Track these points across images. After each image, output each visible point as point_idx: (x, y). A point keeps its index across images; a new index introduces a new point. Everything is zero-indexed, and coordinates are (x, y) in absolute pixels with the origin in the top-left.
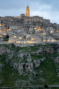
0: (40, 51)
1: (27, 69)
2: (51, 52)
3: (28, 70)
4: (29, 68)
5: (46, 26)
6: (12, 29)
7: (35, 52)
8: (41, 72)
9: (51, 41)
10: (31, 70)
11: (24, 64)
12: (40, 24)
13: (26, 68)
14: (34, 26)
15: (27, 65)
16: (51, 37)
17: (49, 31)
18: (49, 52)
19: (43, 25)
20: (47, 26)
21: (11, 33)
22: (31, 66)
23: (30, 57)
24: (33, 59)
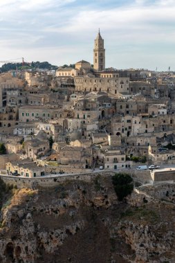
0: (69, 201)
1: (18, 259)
2: (107, 203)
3: (20, 261)
4: (22, 255)
5: (123, 110)
6: (28, 120)
7: (50, 207)
9: (115, 166)
10: (27, 261)
11: (10, 243)
12: (107, 106)
13: (15, 255)
15: (16, 246)
16: (115, 154)
17: (130, 128)
18: (101, 204)
19: (115, 109)
20: (128, 112)
21: (20, 133)
22: (27, 248)
23: (27, 222)
24: (39, 227)
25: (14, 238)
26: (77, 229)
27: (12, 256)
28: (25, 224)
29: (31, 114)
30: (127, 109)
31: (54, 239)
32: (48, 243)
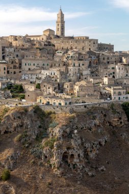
0: (97, 122)
1: (72, 164)
2: (121, 123)
3: (74, 165)
4: (76, 160)
5: (105, 61)
6: (29, 69)
7: (87, 126)
8: (102, 168)
9: (119, 98)
10: (80, 165)
11: (65, 153)
12: (93, 58)
13: (69, 161)
14: (79, 61)
15: (70, 154)
18: (116, 124)
19: (99, 60)
20: (108, 63)
21: (27, 78)
22: (79, 155)
23: (76, 136)
24: (83, 139)
25: (68, 148)
26: (106, 141)
27: (67, 162)
28: (75, 138)
29: (32, 64)
30: (108, 61)
31: (95, 148)
32: (91, 151)
